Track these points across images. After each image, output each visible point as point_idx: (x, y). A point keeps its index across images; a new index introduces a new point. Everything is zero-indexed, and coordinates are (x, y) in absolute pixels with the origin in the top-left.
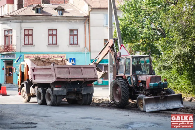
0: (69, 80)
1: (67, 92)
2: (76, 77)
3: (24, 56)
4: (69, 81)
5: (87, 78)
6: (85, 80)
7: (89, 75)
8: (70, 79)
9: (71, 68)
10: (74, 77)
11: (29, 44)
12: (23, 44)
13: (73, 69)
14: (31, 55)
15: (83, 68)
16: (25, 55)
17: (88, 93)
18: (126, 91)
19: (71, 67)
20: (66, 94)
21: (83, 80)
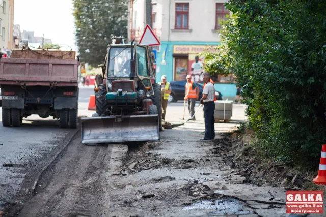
0: (23, 84)
1: (27, 104)
2: (36, 80)
3: (173, 47)
4: (23, 86)
5: (55, 82)
6: (52, 85)
7: (61, 77)
8: (23, 81)
9: (30, 64)
10: (31, 80)
11: (183, 27)
12: (173, 28)
13: (35, 65)
14: (185, 46)
15: (53, 64)
16: (175, 47)
17: (66, 107)
18: (102, 107)
19: (30, 62)
20: (23, 107)
21: (48, 84)
